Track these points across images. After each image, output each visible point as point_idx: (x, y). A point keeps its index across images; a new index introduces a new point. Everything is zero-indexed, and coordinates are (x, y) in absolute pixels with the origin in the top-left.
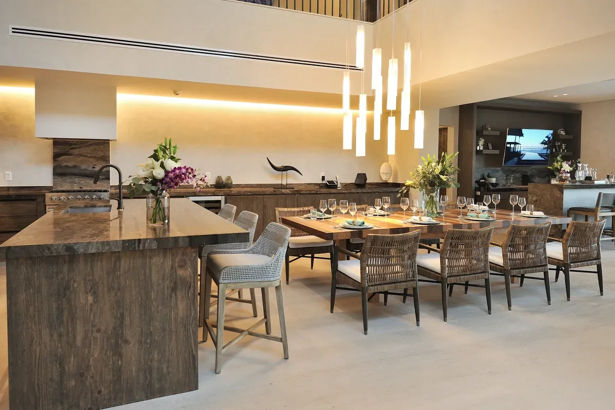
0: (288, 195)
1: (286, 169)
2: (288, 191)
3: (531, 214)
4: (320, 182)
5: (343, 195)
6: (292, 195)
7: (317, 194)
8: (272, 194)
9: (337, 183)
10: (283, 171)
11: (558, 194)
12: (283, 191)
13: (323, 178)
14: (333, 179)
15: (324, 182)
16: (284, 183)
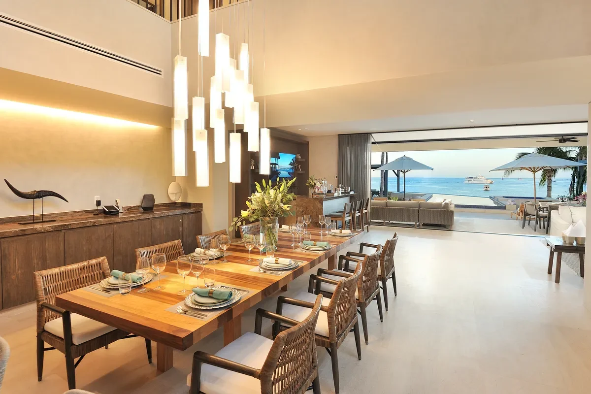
0: (46, 234)
1: (40, 195)
2: (47, 226)
3: (341, 233)
4: (94, 207)
5: (130, 223)
6: (55, 233)
7: (94, 226)
8: (18, 236)
9: (118, 207)
10: (36, 198)
11: (317, 204)
12: (38, 226)
13: (99, 203)
14: (112, 203)
15: (100, 208)
16: (38, 213)
